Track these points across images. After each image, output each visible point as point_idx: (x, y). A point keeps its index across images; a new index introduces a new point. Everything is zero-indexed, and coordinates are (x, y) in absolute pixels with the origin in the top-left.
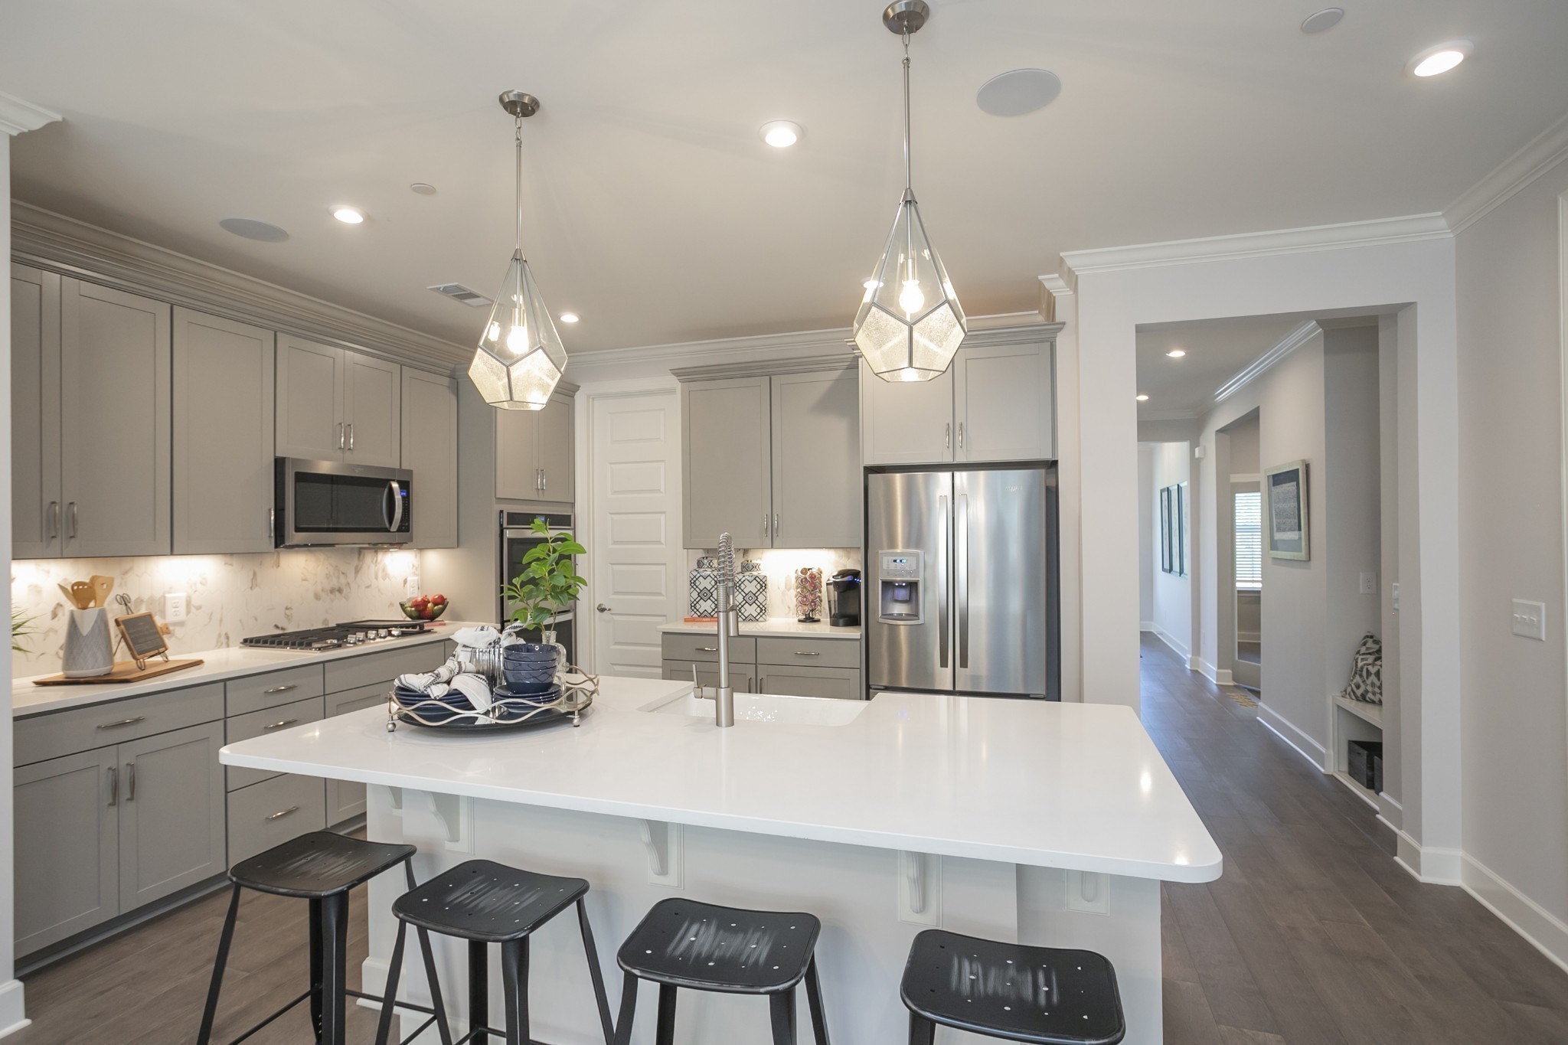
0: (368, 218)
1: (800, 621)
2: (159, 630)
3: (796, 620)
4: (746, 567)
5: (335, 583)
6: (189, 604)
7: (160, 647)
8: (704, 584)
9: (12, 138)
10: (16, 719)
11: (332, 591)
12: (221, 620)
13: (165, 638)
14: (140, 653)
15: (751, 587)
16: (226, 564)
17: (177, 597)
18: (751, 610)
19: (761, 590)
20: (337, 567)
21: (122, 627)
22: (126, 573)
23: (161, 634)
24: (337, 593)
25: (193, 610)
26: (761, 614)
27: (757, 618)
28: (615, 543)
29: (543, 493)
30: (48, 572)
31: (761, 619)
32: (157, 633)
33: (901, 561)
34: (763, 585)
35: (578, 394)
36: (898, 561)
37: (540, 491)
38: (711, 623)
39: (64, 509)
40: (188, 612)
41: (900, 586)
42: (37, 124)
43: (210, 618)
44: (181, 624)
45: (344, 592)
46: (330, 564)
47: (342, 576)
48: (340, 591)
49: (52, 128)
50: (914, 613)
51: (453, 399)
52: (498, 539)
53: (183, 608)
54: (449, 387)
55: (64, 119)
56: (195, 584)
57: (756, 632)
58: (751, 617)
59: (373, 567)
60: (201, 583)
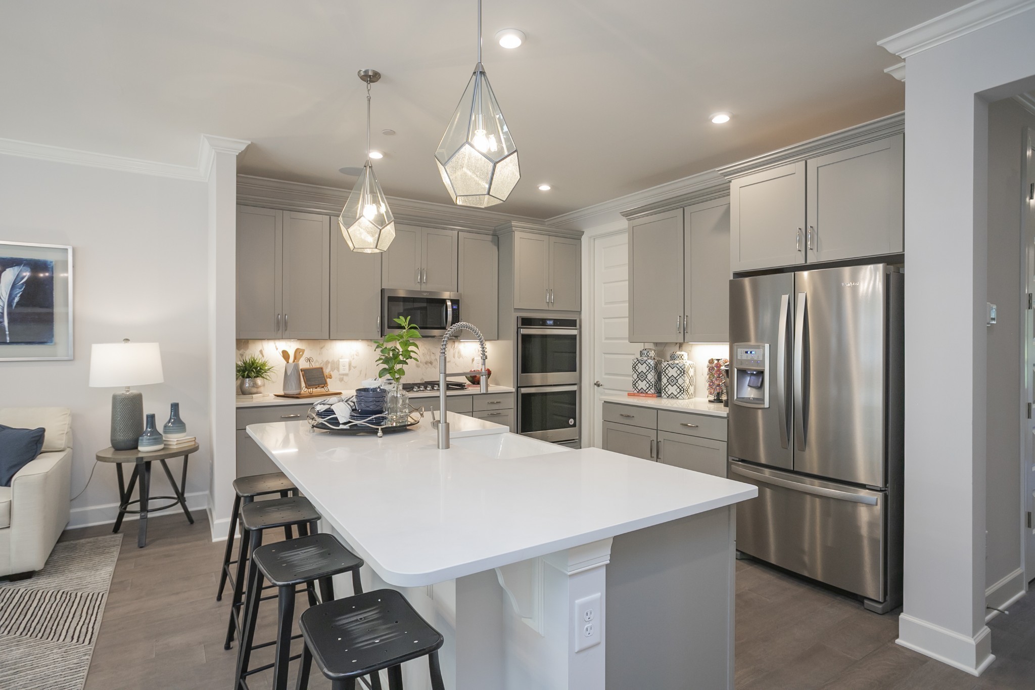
0: (385, 155)
1: (710, 401)
2: (325, 376)
3: (707, 400)
4: (673, 357)
5: (428, 358)
6: (350, 365)
7: (324, 384)
8: (642, 368)
9: (237, 156)
10: (237, 408)
11: (426, 363)
12: (366, 374)
13: (328, 380)
14: (309, 386)
15: (672, 372)
16: (368, 345)
17: (344, 361)
18: (672, 390)
19: (681, 375)
20: (429, 349)
21: (303, 372)
22: (322, 348)
23: (326, 378)
24: (429, 364)
25: (352, 368)
26: (680, 393)
27: (677, 396)
28: (607, 339)
29: (553, 305)
30: (290, 347)
31: (680, 397)
32: (324, 377)
33: (751, 352)
34: (683, 372)
35: (583, 237)
36: (749, 352)
37: (550, 304)
38: (647, 398)
39: (283, 317)
40: (350, 369)
41: (752, 374)
42: (243, 147)
43: (361, 373)
44: (347, 375)
45: (434, 364)
46: (425, 348)
47: (432, 355)
48: (431, 363)
49: (248, 147)
50: (761, 398)
51: (496, 248)
52: (516, 334)
53: (347, 367)
54: (492, 241)
55: (252, 142)
56: (353, 355)
57: (676, 408)
58: (672, 395)
59: (452, 350)
60: (356, 355)
